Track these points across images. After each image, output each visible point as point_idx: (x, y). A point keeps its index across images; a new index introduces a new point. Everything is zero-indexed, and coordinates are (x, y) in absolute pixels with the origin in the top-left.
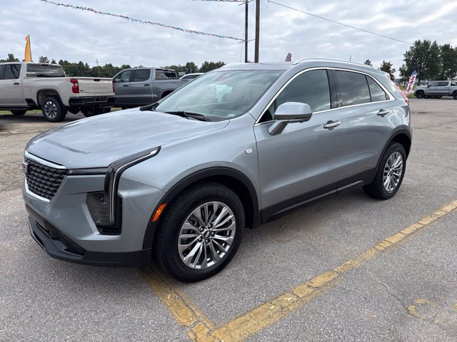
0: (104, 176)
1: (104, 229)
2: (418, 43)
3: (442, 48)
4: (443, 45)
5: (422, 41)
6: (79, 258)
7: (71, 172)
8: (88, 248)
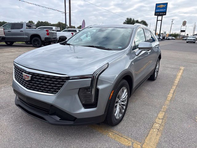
0: (91, 79)
1: (86, 106)
2: (128, 19)
3: (136, 21)
4: (136, 20)
5: (129, 18)
6: (72, 123)
7: (71, 78)
8: (78, 117)
